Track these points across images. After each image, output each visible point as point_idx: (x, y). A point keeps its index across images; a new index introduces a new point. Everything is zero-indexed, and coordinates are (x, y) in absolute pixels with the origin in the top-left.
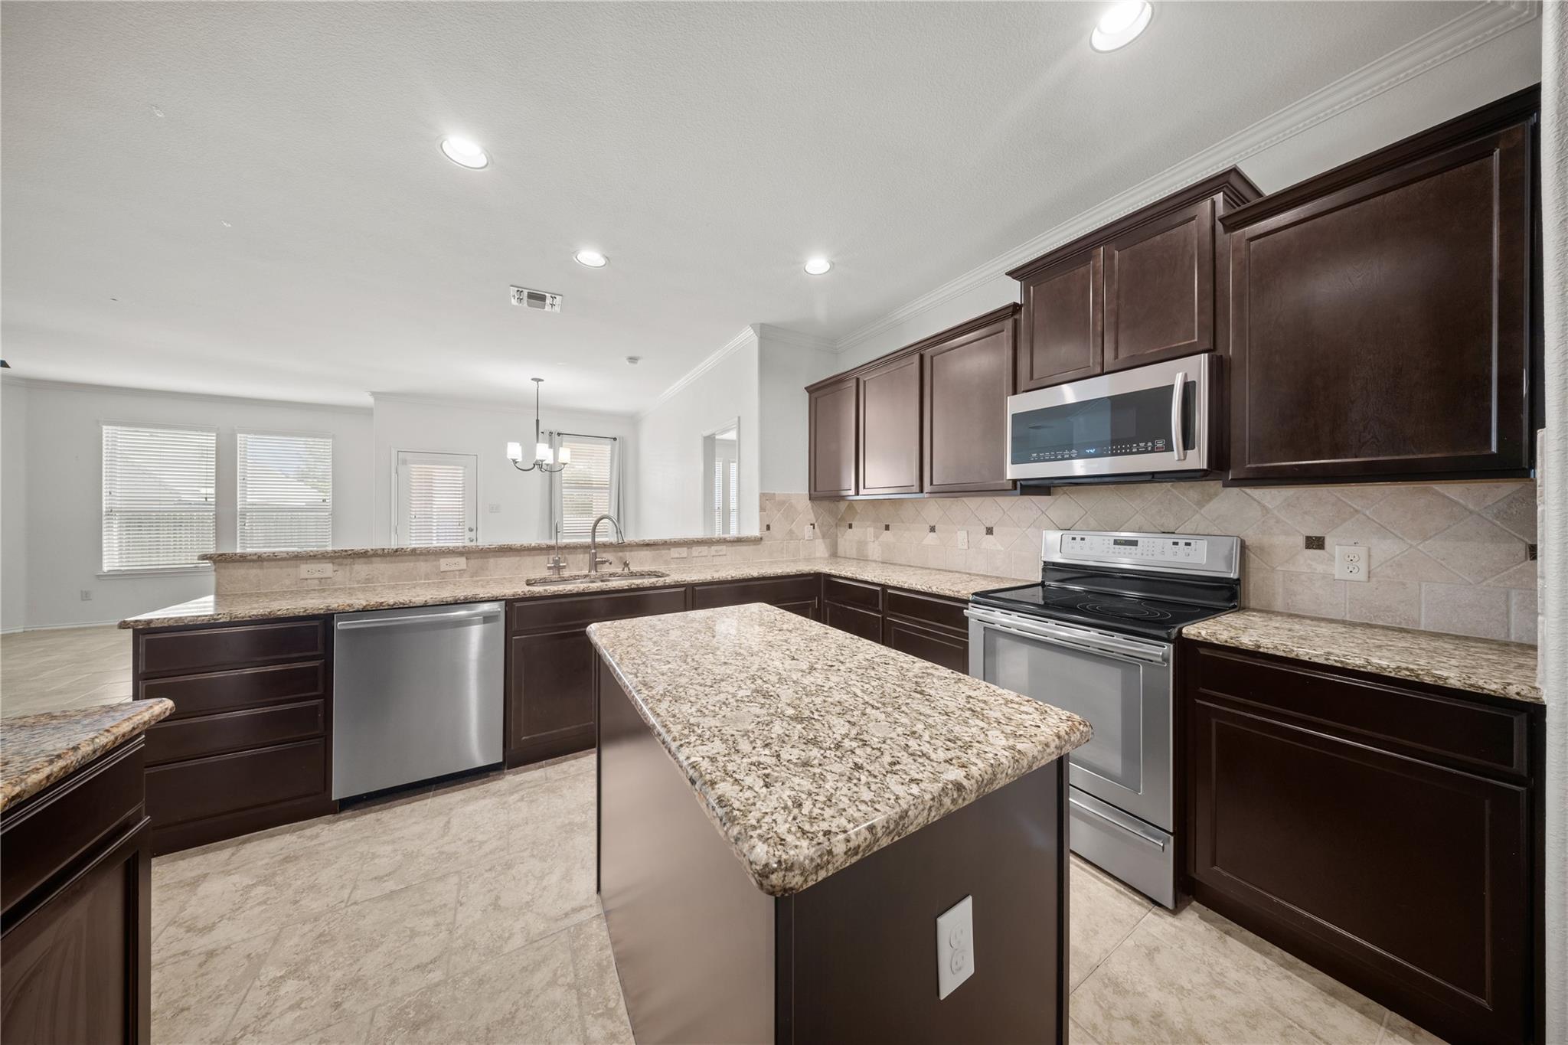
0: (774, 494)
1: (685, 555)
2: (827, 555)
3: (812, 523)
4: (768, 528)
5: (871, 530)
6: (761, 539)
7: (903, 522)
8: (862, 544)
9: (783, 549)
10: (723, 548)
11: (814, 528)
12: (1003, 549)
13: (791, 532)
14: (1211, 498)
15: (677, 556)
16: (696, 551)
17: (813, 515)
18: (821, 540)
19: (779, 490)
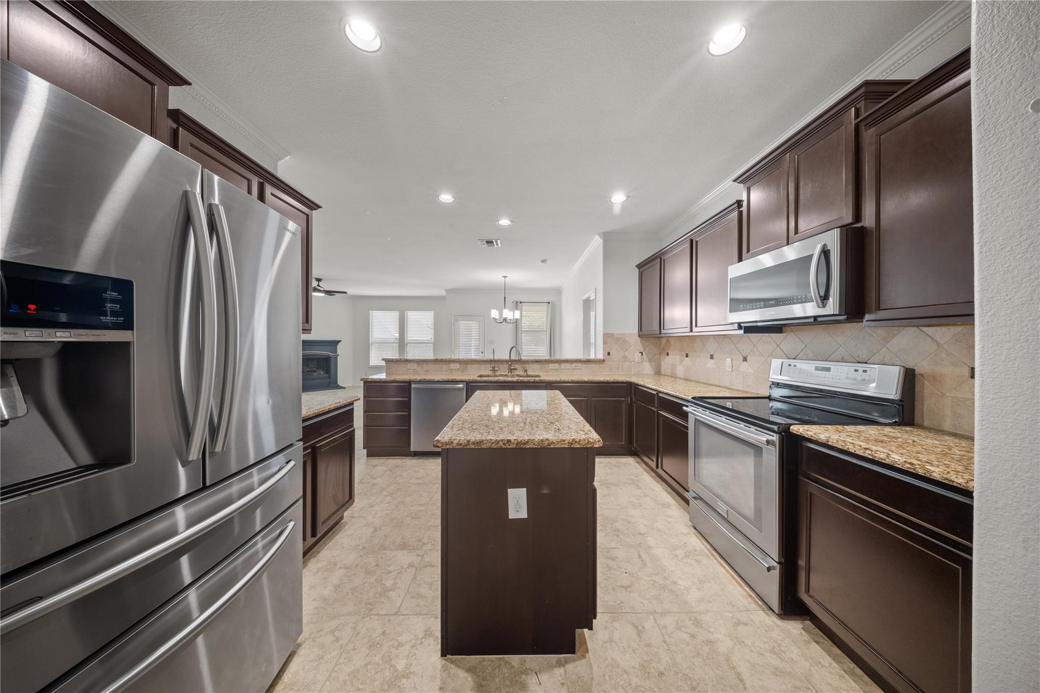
0: (613, 334)
1: (557, 368)
2: (652, 373)
3: (642, 351)
4: (609, 354)
5: (678, 357)
6: (604, 360)
7: (695, 352)
8: (674, 366)
9: (619, 367)
10: (580, 365)
11: (642, 355)
12: (753, 372)
13: (625, 357)
14: (894, 335)
15: (553, 368)
16: (563, 366)
17: (641, 346)
18: (648, 363)
19: (617, 331)
